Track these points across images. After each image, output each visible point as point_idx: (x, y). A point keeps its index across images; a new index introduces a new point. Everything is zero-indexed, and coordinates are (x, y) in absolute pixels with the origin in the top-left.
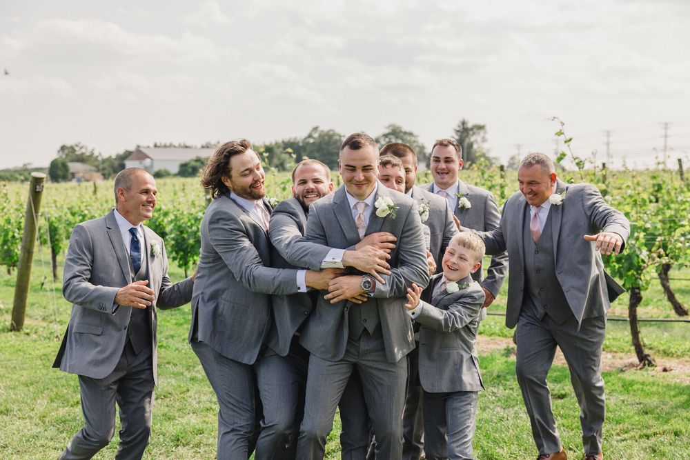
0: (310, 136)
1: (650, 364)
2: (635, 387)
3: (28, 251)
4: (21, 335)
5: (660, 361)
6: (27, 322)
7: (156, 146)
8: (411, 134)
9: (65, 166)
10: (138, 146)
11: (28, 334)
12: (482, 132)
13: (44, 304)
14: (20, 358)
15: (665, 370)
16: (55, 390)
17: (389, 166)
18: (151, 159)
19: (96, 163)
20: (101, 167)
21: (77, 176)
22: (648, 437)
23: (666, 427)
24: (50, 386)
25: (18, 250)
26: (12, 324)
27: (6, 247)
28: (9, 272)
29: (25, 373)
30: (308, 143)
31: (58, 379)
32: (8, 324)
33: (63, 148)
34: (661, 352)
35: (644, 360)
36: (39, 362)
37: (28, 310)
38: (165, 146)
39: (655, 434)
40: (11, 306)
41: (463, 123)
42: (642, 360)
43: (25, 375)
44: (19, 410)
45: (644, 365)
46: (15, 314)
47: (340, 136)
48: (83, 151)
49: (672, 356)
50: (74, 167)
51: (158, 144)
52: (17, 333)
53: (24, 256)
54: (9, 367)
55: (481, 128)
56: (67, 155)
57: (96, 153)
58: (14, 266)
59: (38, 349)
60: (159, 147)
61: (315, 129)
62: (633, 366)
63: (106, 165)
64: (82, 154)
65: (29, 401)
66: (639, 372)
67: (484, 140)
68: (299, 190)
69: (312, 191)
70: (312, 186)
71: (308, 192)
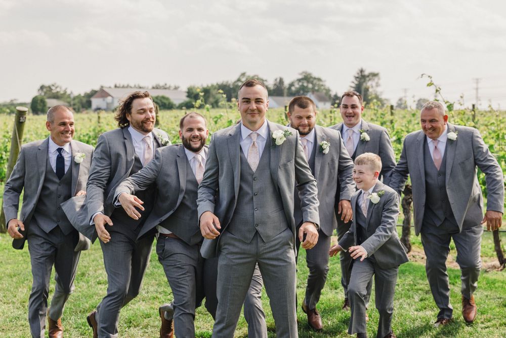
0: (239, 80)
2: (497, 285)
7: (116, 86)
8: (319, 80)
9: (43, 101)
10: (102, 87)
12: (376, 79)
18: (112, 97)
19: (69, 100)
20: (72, 103)
25: (5, 168)
29: (9, 267)
30: (237, 86)
33: (42, 88)
38: (123, 87)
41: (362, 71)
42: (503, 263)
43: (10, 269)
46: (2, 219)
48: (58, 90)
50: (50, 102)
52: (3, 235)
55: (375, 75)
56: (45, 93)
57: (69, 92)
60: (118, 87)
61: (243, 74)
62: (495, 268)
63: (76, 101)
64: (58, 92)
65: (12, 289)
66: (500, 272)
67: (378, 85)
68: (187, 135)
69: (197, 137)
70: (197, 133)
71: (195, 137)
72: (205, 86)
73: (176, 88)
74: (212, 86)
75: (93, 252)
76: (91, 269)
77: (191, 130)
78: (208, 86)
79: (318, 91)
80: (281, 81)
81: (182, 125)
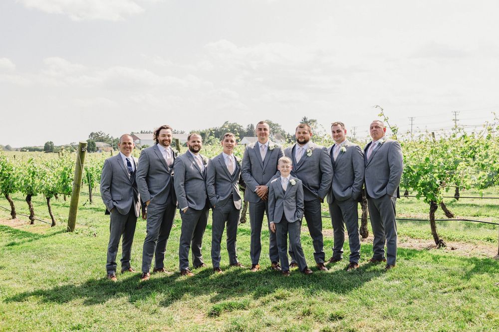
0: (223, 126)
1: (444, 245)
2: (441, 259)
3: (77, 187)
4: (73, 234)
5: (449, 244)
6: (76, 226)
7: (142, 132)
8: (277, 125)
9: (93, 143)
10: (133, 133)
11: (77, 233)
12: (315, 124)
13: (85, 216)
14: (73, 248)
15: (453, 249)
16: (95, 266)
17: (228, 136)
18: (140, 140)
19: (110, 142)
20: (112, 144)
21: (100, 149)
22: (460, 290)
23: (469, 284)
24: (92, 264)
25: (71, 185)
26: (68, 228)
27: (64, 184)
28: (65, 199)
29: (76, 256)
30: (222, 130)
31: (96, 259)
32: (66, 228)
33: (92, 134)
34: (447, 239)
35: (439, 243)
36: (84, 250)
37: (77, 220)
38: (147, 133)
39: (464, 288)
40: (67, 218)
41: (305, 119)
42: (438, 243)
43: (77, 258)
44: (75, 279)
45: (440, 246)
46: (70, 222)
47: (239, 126)
48: (103, 135)
49: (454, 240)
50: (98, 144)
51: (143, 132)
52: (71, 233)
53: (75, 189)
54: (68, 252)
55: (314, 121)
56: (94, 138)
57: (110, 137)
58: (69, 194)
59: (84, 242)
60: (144, 133)
61: (226, 123)
62: (433, 247)
63: (115, 143)
64: (102, 137)
65: (80, 273)
66: (437, 250)
67: (316, 127)
68: (192, 144)
69: (197, 145)
70: (197, 144)
71: (196, 146)
72: (201, 131)
73: (182, 133)
74: (206, 130)
75: (138, 243)
76: (137, 255)
77: (194, 142)
78: (203, 131)
79: (276, 133)
80: (252, 127)
81: (189, 138)
